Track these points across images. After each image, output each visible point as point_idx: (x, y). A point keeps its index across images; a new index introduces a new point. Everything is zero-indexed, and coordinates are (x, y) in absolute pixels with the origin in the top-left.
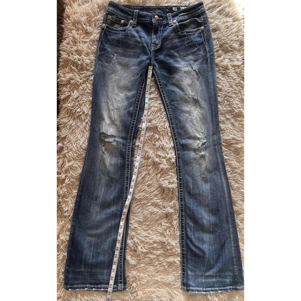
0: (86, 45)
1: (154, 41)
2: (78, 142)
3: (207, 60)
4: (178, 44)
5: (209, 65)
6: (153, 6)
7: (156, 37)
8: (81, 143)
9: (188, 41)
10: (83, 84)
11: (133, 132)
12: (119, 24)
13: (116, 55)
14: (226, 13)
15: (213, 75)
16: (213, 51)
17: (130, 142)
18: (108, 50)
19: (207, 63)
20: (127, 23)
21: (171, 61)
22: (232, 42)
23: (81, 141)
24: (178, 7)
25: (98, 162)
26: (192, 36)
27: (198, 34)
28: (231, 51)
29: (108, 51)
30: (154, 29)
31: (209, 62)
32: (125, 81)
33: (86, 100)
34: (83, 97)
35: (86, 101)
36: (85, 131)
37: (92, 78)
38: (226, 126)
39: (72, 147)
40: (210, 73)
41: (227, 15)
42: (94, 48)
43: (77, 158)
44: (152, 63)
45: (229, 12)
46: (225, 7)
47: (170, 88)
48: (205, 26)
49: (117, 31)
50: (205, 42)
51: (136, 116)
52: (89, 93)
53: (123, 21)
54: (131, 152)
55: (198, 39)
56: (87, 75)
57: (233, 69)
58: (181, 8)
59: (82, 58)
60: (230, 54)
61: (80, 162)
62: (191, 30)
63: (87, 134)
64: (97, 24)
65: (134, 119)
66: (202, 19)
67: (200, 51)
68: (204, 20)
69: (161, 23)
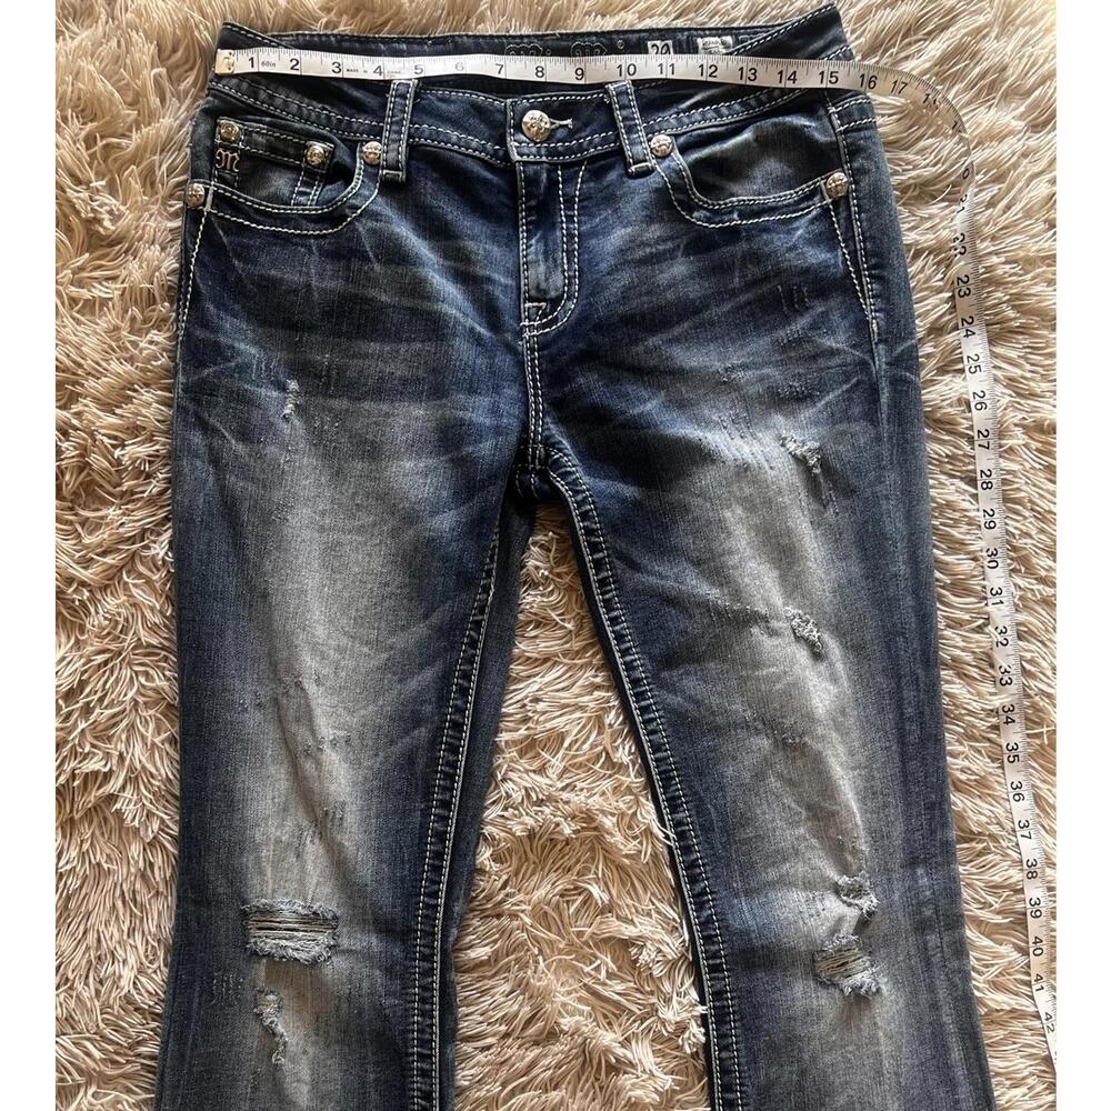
0: (103, 324)
1: (532, 281)
2: (107, 969)
3: (874, 391)
4: (694, 291)
5: (885, 428)
6: (521, 37)
7: (546, 253)
8: (128, 974)
9: (753, 271)
10: (104, 588)
11: (443, 887)
12: (297, 169)
13: (293, 385)
14: (983, 76)
15: (912, 493)
16: (912, 333)
17: (427, 951)
18: (239, 353)
19: (871, 416)
20: (348, 160)
21: (649, 406)
22: (1029, 276)
23: (125, 961)
24: (679, 36)
25: (244, 1088)
26: (775, 237)
27: (815, 219)
28: (1023, 330)
29: (239, 360)
30: (529, 196)
31: (885, 408)
32: (370, 555)
33: (138, 692)
34: (117, 681)
35: (136, 703)
36: (144, 896)
37: (160, 549)
38: (999, 811)
39: (72, 1003)
40: (892, 477)
41: (992, 87)
42: (155, 343)
43: (110, 1072)
44: (536, 432)
45: (1004, 69)
46: (979, 30)
47: (652, 580)
48: (855, 165)
49: (285, 220)
50: (859, 278)
51: (458, 785)
52: (149, 645)
53: (318, 148)
54: (436, 1013)
55: (816, 256)
56: (129, 529)
57: (1034, 445)
58: (699, 41)
59: (78, 415)
60: (1013, 354)
61: (129, 1091)
62: (770, 199)
63: (160, 916)
64: (158, 174)
65: (446, 805)
66: (837, 122)
67: (832, 332)
68: (846, 132)
69: (570, 151)
